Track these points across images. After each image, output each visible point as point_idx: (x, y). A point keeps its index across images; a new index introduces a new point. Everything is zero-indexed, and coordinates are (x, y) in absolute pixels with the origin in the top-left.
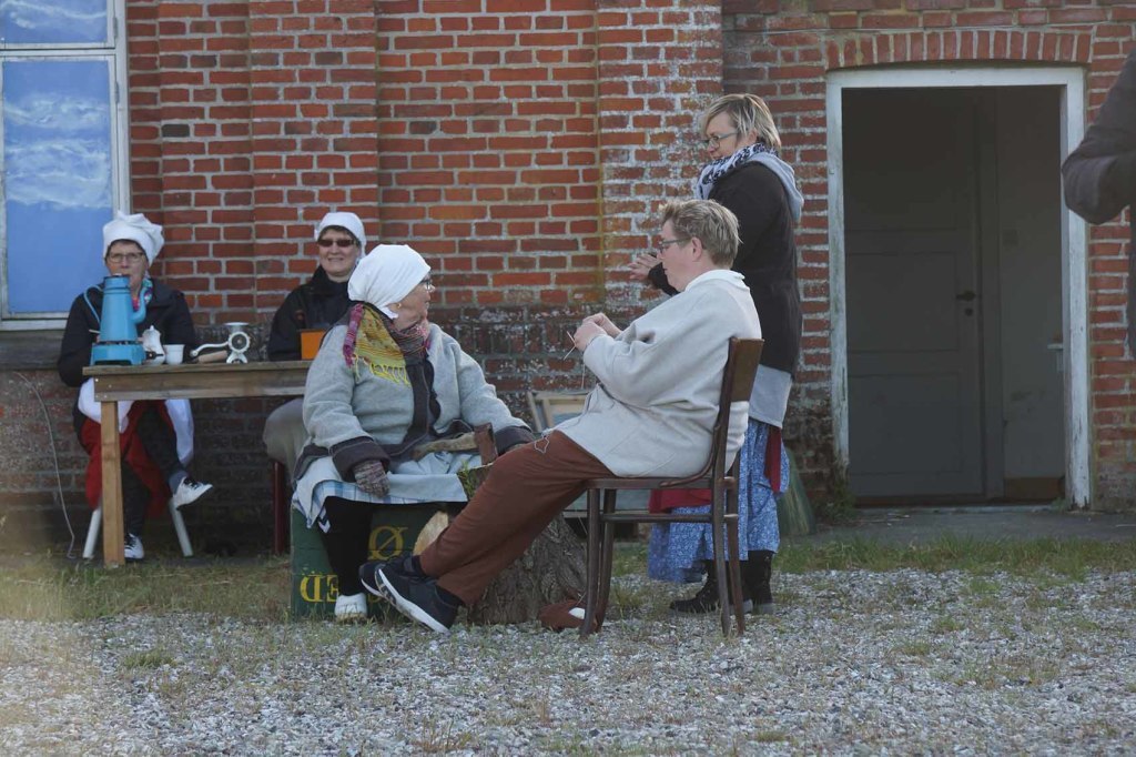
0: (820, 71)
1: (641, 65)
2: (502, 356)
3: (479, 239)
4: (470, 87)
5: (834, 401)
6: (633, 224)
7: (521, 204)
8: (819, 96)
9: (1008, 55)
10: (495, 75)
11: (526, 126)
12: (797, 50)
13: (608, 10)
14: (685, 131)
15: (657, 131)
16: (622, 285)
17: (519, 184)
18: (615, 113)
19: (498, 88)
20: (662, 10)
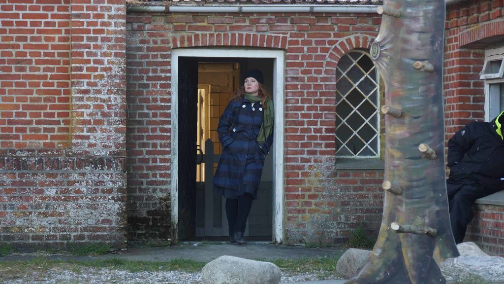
0: (169, 49)
1: (90, 44)
2: (26, 171)
3: (16, 119)
4: (14, 51)
5: (172, 194)
6: (85, 114)
7: (36, 104)
8: (168, 60)
9: (251, 45)
10: (25, 47)
11: (38, 69)
12: (159, 39)
13: (76, 20)
14: (109, 74)
15: (96, 73)
16: (80, 141)
17: (35, 95)
18: (78, 65)
19: (26, 53)
20: (100, 20)
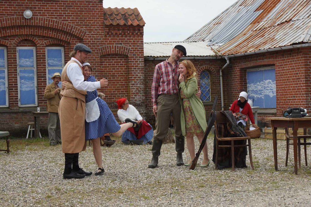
1: (134, 70)
3: (113, 93)
4: (112, 73)
6: (133, 91)
7: (118, 88)
10: (115, 71)
11: (119, 78)
13: (130, 63)
14: (140, 79)
15: (136, 79)
16: (132, 99)
17: (118, 86)
18: (131, 76)
20: (137, 63)
